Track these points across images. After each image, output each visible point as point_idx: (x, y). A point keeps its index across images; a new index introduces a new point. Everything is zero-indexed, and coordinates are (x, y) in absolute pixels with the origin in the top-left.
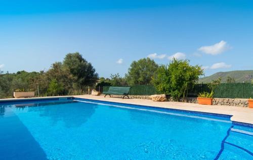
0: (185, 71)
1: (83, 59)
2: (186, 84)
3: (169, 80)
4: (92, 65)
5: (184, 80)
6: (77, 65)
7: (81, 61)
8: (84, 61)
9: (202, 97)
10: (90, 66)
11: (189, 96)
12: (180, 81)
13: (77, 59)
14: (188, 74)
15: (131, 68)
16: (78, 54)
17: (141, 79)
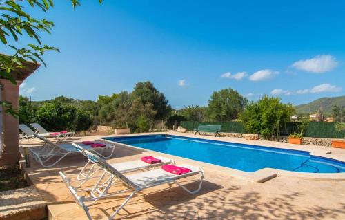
0: (277, 110)
1: (154, 89)
2: (278, 123)
3: (259, 117)
4: (165, 96)
5: (275, 118)
6: (149, 96)
7: (153, 92)
8: (156, 91)
9: (292, 138)
10: (162, 97)
11: (282, 134)
12: (271, 119)
13: (149, 90)
14: (280, 112)
15: (212, 100)
16: (149, 83)
17: (223, 113)
